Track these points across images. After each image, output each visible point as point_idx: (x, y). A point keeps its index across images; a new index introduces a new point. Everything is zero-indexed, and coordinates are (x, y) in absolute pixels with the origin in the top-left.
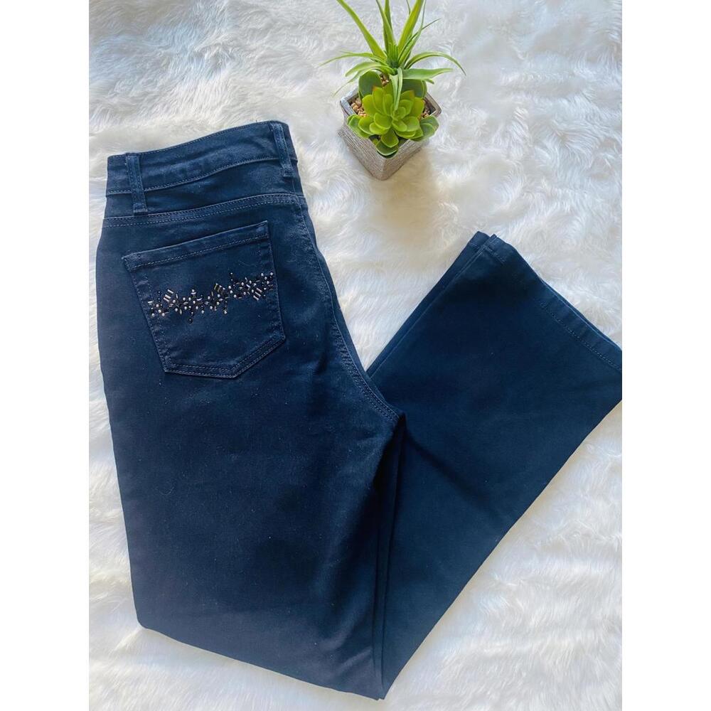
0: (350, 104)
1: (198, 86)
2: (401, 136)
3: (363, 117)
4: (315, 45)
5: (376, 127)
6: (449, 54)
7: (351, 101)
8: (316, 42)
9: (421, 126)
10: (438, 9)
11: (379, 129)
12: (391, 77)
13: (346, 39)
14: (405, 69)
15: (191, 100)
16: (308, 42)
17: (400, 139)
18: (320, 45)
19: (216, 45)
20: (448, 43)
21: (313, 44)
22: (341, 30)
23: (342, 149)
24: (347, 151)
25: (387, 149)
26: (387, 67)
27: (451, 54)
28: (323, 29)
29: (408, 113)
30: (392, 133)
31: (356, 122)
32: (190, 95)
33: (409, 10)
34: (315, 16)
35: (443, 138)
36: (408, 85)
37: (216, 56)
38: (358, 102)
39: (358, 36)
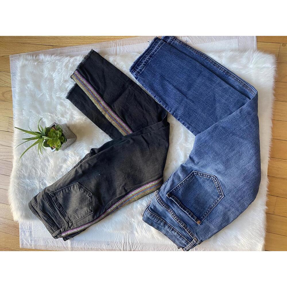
2: (61, 136)
7: (52, 149)
11: (59, 142)
19: (39, 184)
25: (64, 140)
29: (55, 134)
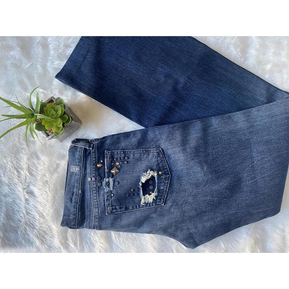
0: (49, 135)
1: (40, 201)
2: (63, 114)
3: (54, 130)
4: (24, 151)
5: (59, 124)
6: (29, 94)
7: (48, 135)
8: (23, 151)
9: (59, 105)
10: (10, 98)
11: (60, 122)
12: (38, 118)
13: (22, 137)
14: (35, 112)
15: (45, 205)
16: (23, 153)
17: (64, 114)
18: (23, 149)
20: (25, 94)
21: (23, 152)
22: (18, 140)
23: (68, 141)
24: (69, 139)
25: (69, 120)
26: (33, 119)
27: (29, 93)
28: (17, 147)
29: (53, 110)
30: (62, 117)
31: (56, 133)
32: (43, 205)
33: (9, 106)
34: (12, 151)
35: (65, 98)
36: (42, 112)
37: (27, 193)
38: (48, 132)
39: (20, 132)
